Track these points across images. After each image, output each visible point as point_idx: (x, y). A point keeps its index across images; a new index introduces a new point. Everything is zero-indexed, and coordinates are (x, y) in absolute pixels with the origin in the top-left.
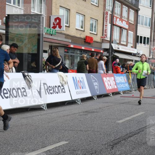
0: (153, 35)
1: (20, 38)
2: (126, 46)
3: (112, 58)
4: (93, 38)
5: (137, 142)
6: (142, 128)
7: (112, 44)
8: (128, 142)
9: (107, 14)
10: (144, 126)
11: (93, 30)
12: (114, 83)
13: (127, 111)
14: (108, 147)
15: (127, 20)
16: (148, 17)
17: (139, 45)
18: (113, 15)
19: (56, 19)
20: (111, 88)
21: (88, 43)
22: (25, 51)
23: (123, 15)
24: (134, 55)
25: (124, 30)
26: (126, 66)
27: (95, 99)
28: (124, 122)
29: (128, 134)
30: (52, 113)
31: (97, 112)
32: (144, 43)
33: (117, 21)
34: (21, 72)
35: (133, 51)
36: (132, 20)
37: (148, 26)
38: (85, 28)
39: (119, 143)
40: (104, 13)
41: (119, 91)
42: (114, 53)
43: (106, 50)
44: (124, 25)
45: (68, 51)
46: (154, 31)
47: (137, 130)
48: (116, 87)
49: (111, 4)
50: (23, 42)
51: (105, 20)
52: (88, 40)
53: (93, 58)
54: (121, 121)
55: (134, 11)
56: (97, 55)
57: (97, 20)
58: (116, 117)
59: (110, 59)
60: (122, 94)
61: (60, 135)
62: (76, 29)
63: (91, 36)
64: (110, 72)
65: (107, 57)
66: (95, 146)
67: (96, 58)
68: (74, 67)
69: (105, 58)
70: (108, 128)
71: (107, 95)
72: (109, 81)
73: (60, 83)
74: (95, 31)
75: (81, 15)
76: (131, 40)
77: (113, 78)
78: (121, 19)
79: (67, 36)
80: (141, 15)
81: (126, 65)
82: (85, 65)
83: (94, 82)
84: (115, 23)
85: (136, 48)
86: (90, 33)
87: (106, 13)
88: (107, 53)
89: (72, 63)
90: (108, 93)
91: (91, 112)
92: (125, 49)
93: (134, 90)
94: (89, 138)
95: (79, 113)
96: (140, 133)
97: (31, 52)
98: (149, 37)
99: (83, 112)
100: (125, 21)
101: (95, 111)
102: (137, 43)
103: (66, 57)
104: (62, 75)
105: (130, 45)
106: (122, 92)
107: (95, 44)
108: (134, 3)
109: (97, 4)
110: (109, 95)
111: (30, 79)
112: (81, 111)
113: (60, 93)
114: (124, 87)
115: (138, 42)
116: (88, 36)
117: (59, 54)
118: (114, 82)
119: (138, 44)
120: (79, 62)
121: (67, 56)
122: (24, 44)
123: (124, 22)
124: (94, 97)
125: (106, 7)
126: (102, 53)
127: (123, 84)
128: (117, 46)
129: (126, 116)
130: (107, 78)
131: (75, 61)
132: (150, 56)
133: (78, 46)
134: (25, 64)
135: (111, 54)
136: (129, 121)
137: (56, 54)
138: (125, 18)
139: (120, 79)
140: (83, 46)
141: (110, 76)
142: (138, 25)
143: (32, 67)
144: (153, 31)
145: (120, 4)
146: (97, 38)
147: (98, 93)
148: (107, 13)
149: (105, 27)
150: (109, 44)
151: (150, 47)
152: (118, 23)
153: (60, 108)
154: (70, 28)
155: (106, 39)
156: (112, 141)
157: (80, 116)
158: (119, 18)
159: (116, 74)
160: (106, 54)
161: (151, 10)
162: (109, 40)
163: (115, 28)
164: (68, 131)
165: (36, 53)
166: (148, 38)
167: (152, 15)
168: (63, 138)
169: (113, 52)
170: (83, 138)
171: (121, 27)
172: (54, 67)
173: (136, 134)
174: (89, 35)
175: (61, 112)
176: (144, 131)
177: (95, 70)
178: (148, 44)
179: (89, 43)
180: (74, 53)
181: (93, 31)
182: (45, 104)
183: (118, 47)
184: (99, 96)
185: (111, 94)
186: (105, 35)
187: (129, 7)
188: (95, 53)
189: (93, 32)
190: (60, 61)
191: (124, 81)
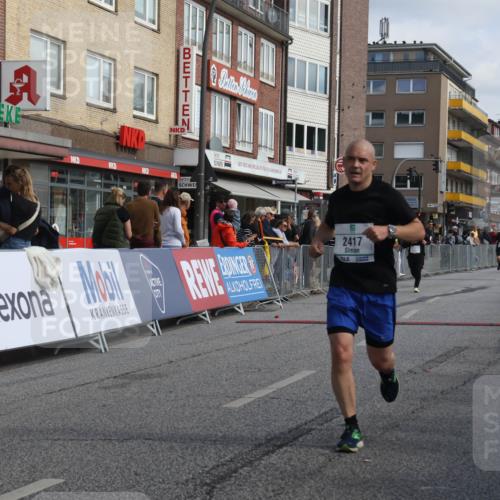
0: (336, 121)
2: (253, 155)
3: (209, 197)
4: (143, 132)
5: (289, 468)
6: (306, 424)
7: (207, 152)
8: (262, 472)
9: (187, 56)
10: (310, 417)
11: (143, 105)
12: (217, 279)
13: (260, 370)
14: (195, 490)
15: (252, 75)
16: (319, 63)
17: (295, 155)
18: (208, 58)
19: (18, 74)
20: (206, 295)
21: (129, 148)
23: (239, 59)
24: (280, 185)
25: (243, 105)
27: (155, 331)
28: (249, 404)
29: (260, 445)
30: (7, 385)
31: (159, 375)
32: (310, 147)
33: (222, 76)
35: (277, 171)
36: (271, 73)
37: (320, 93)
38: (118, 102)
39: (231, 477)
40: (178, 52)
41: (232, 302)
42: (216, 180)
43: (186, 170)
44: (244, 89)
45: (61, 176)
46: (339, 109)
48: (221, 292)
49: (201, 22)
51: (182, 74)
52: (128, 140)
53: (146, 197)
54: (238, 404)
55: (274, 46)
56: (158, 188)
57: (157, 75)
58: (222, 391)
59: (203, 200)
60: (243, 313)
61: (36, 459)
62: (88, 104)
63: (140, 128)
64: (203, 243)
65: (192, 192)
66: (153, 488)
67: (153, 198)
68: (82, 228)
69: (186, 196)
70: (198, 427)
71: (192, 319)
72: (199, 271)
73: (37, 283)
74: (150, 111)
75: (102, 60)
76: (268, 136)
77: (211, 262)
78: (234, 72)
79: (59, 127)
80: (297, 58)
81: (254, 219)
82: (119, 223)
83: (150, 276)
84: (214, 84)
85: (284, 164)
86: (135, 117)
87: (185, 53)
88: (192, 180)
89: (77, 216)
90: (197, 310)
91: (141, 377)
92: (250, 166)
93: (279, 297)
94: (133, 464)
95: (103, 380)
96: (301, 439)
98: (326, 127)
99: (115, 377)
100: (248, 77)
101: (155, 371)
103: (56, 197)
104: (43, 259)
105: (265, 154)
106: (241, 305)
107: (151, 154)
108: (275, 20)
109: (154, 22)
110: (202, 319)
112: (107, 375)
113: (35, 316)
114: (249, 292)
115: (290, 145)
116: (127, 125)
118: (215, 275)
119: (291, 150)
120: (99, 213)
121: (58, 194)
123: (243, 80)
124: (152, 326)
125: (185, 34)
126: (176, 180)
127: (245, 279)
128: (222, 156)
129: (255, 387)
130: (193, 262)
131: (87, 209)
132: (329, 188)
133: (95, 161)
135: (206, 185)
136: (266, 402)
137: (23, 188)
138: (245, 68)
139: (235, 265)
140: (113, 158)
141: (203, 256)
142: (289, 88)
144: (337, 107)
145: (230, 23)
146: (159, 134)
147: (164, 313)
148: (188, 53)
149: (182, 96)
150: (195, 152)
151: (328, 159)
152: (225, 82)
153: (36, 365)
154: (69, 100)
155: (188, 135)
156: (208, 472)
157: (103, 391)
158: (227, 68)
160: (190, 185)
161: (328, 41)
162: (198, 138)
163: (216, 99)
164: (61, 442)
166: (321, 131)
167: (331, 57)
168: (46, 467)
169: (211, 179)
170: (113, 464)
171: (233, 98)
172: (14, 231)
173: (286, 444)
174: (130, 123)
175: (39, 380)
176: (313, 432)
177: (151, 238)
178: (324, 150)
179: (133, 150)
180: (81, 182)
181: (142, 110)
183: (228, 160)
184: (167, 324)
185: (206, 313)
186: (183, 121)
187: (258, 33)
188: (152, 182)
189: (145, 114)
190: (35, 211)
191: (247, 271)
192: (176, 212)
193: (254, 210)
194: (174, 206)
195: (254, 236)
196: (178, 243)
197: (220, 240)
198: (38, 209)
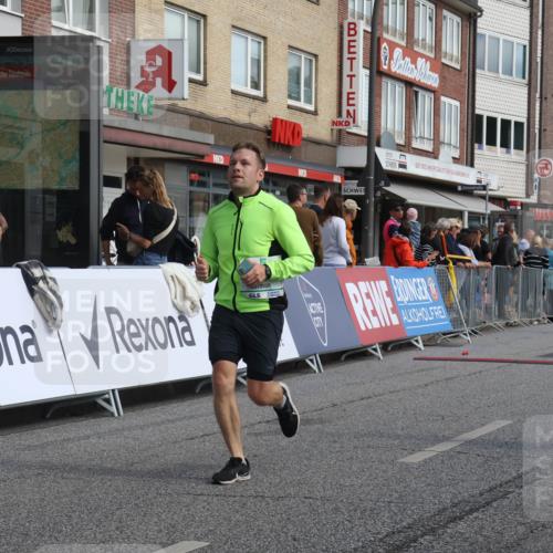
0: (537, 112)
1: (9, 130)
2: (434, 155)
3: (379, 205)
4: (299, 126)
5: (481, 539)
6: (501, 485)
7: (377, 150)
9: (352, 32)
10: (507, 477)
11: (299, 93)
12: (390, 305)
13: (443, 418)
15: (432, 56)
16: (515, 40)
17: (484, 153)
18: (377, 35)
20: (376, 325)
21: (283, 145)
22: (33, 182)
23: (416, 36)
24: (467, 191)
25: (421, 93)
26: (433, 236)
27: (315, 367)
28: (430, 459)
29: (445, 509)
30: (141, 428)
31: (321, 421)
32: (505, 144)
33: (395, 56)
34: (18, 266)
35: (463, 174)
36: (455, 53)
37: (516, 78)
38: (269, 88)
39: (409, 547)
40: (341, 27)
41: (409, 334)
42: (388, 185)
43: (352, 173)
44: (423, 73)
45: (203, 179)
46: (541, 97)
47: (481, 494)
48: (395, 321)
50: (21, 145)
51: (346, 55)
52: (281, 136)
54: (417, 458)
55: (459, 20)
56: (318, 193)
57: (316, 56)
59: (372, 209)
60: (422, 348)
61: (175, 517)
62: (234, 92)
63: (293, 121)
64: (373, 261)
65: (359, 200)
69: (352, 204)
70: (369, 485)
72: (368, 295)
73: (175, 306)
74: (308, 101)
75: (250, 37)
76: (452, 131)
77: (383, 284)
78: (410, 52)
79: (199, 120)
80: (487, 34)
81: (435, 233)
83: (309, 301)
84: (385, 67)
85: (472, 165)
86: (289, 107)
87: (349, 29)
88: (358, 185)
90: (365, 344)
92: (429, 168)
93: (467, 330)
94: (290, 527)
95: (252, 425)
96: (495, 504)
97: (55, 187)
98: (524, 120)
99: (268, 422)
100: (427, 58)
101: (315, 415)
102: (476, 145)
103: (196, 203)
104: (181, 277)
105: (448, 153)
106: (419, 338)
107: (309, 152)
110: (372, 355)
111: (54, 293)
112: (259, 419)
114: (429, 322)
115: (480, 142)
116: (281, 117)
117: (165, 191)
118: (388, 300)
119: (480, 148)
121: (199, 200)
122: (24, 153)
123: (420, 61)
124: (311, 361)
125: (350, 6)
126: (340, 185)
127: (424, 306)
128: (396, 155)
129: (438, 439)
130: (361, 284)
132: (528, 196)
134: (34, 233)
135: (376, 190)
136: (451, 457)
137: (154, 193)
138: (424, 47)
139: (413, 290)
141: (373, 277)
142: (478, 71)
143: (60, 243)
144: (538, 95)
146: (318, 128)
147: (326, 345)
148: (354, 29)
149: (346, 81)
150: (363, 150)
151: (528, 160)
152: (399, 64)
153: (175, 405)
154: (211, 87)
155: (354, 130)
156: (381, 540)
157: (254, 438)
158: (401, 47)
159: (396, 267)
160: (357, 190)
161: (527, 13)
162: (366, 134)
163: (387, 85)
164: (205, 498)
165: (77, 187)
166: (519, 125)
167: (531, 33)
168: (187, 526)
169: (383, 183)
170: (267, 527)
171: (409, 84)
172: (148, 243)
173: (477, 510)
174: (284, 115)
175: (179, 423)
176: (511, 496)
178: (522, 149)
179: (287, 148)
180: (225, 187)
181: (298, 99)
182: (113, 391)
183: (403, 159)
184: (330, 359)
185: (377, 346)
186: (348, 112)
187: (440, 3)
189: (302, 104)
191: (427, 296)
192: (340, 223)
193: (436, 222)
194: (337, 215)
195: (436, 254)
196: (342, 261)
197: (394, 257)
198: (175, 217)
